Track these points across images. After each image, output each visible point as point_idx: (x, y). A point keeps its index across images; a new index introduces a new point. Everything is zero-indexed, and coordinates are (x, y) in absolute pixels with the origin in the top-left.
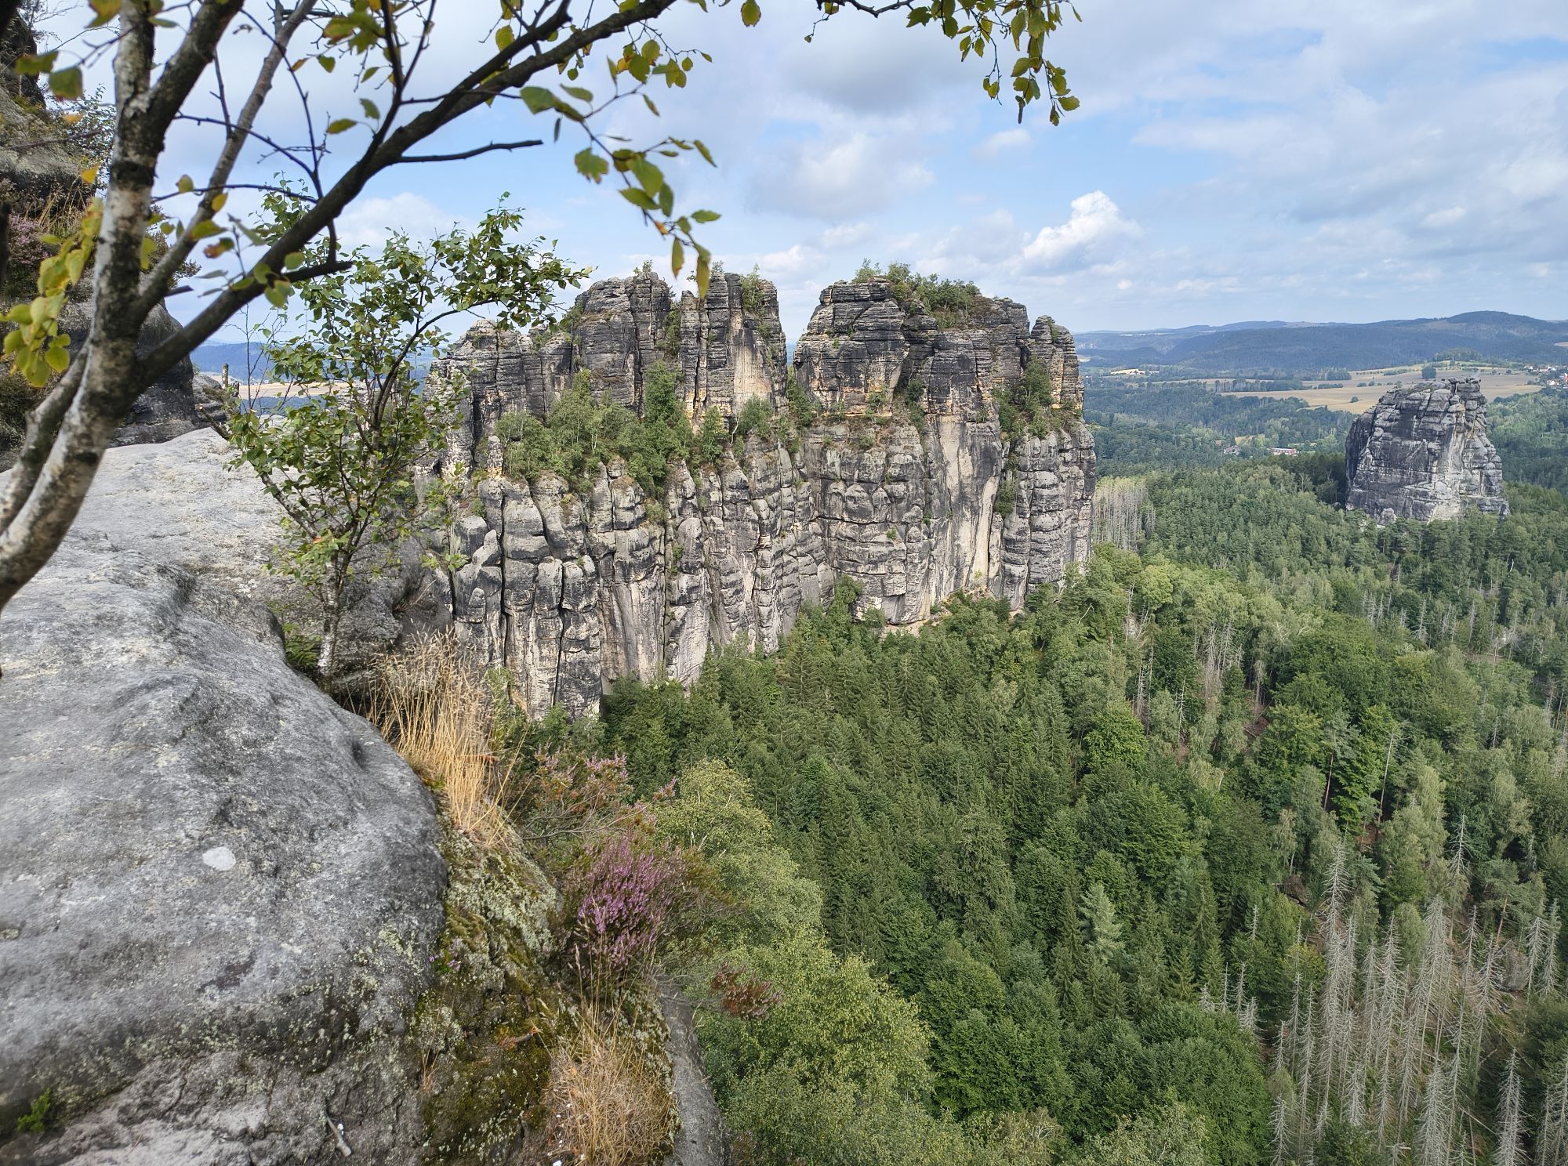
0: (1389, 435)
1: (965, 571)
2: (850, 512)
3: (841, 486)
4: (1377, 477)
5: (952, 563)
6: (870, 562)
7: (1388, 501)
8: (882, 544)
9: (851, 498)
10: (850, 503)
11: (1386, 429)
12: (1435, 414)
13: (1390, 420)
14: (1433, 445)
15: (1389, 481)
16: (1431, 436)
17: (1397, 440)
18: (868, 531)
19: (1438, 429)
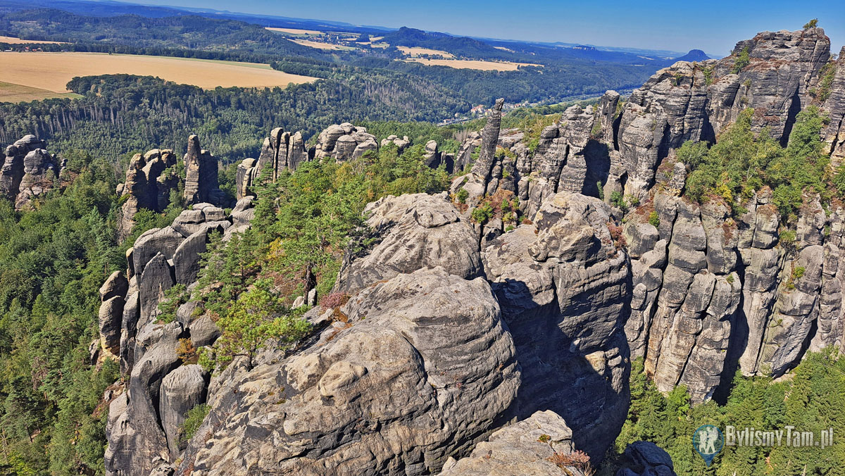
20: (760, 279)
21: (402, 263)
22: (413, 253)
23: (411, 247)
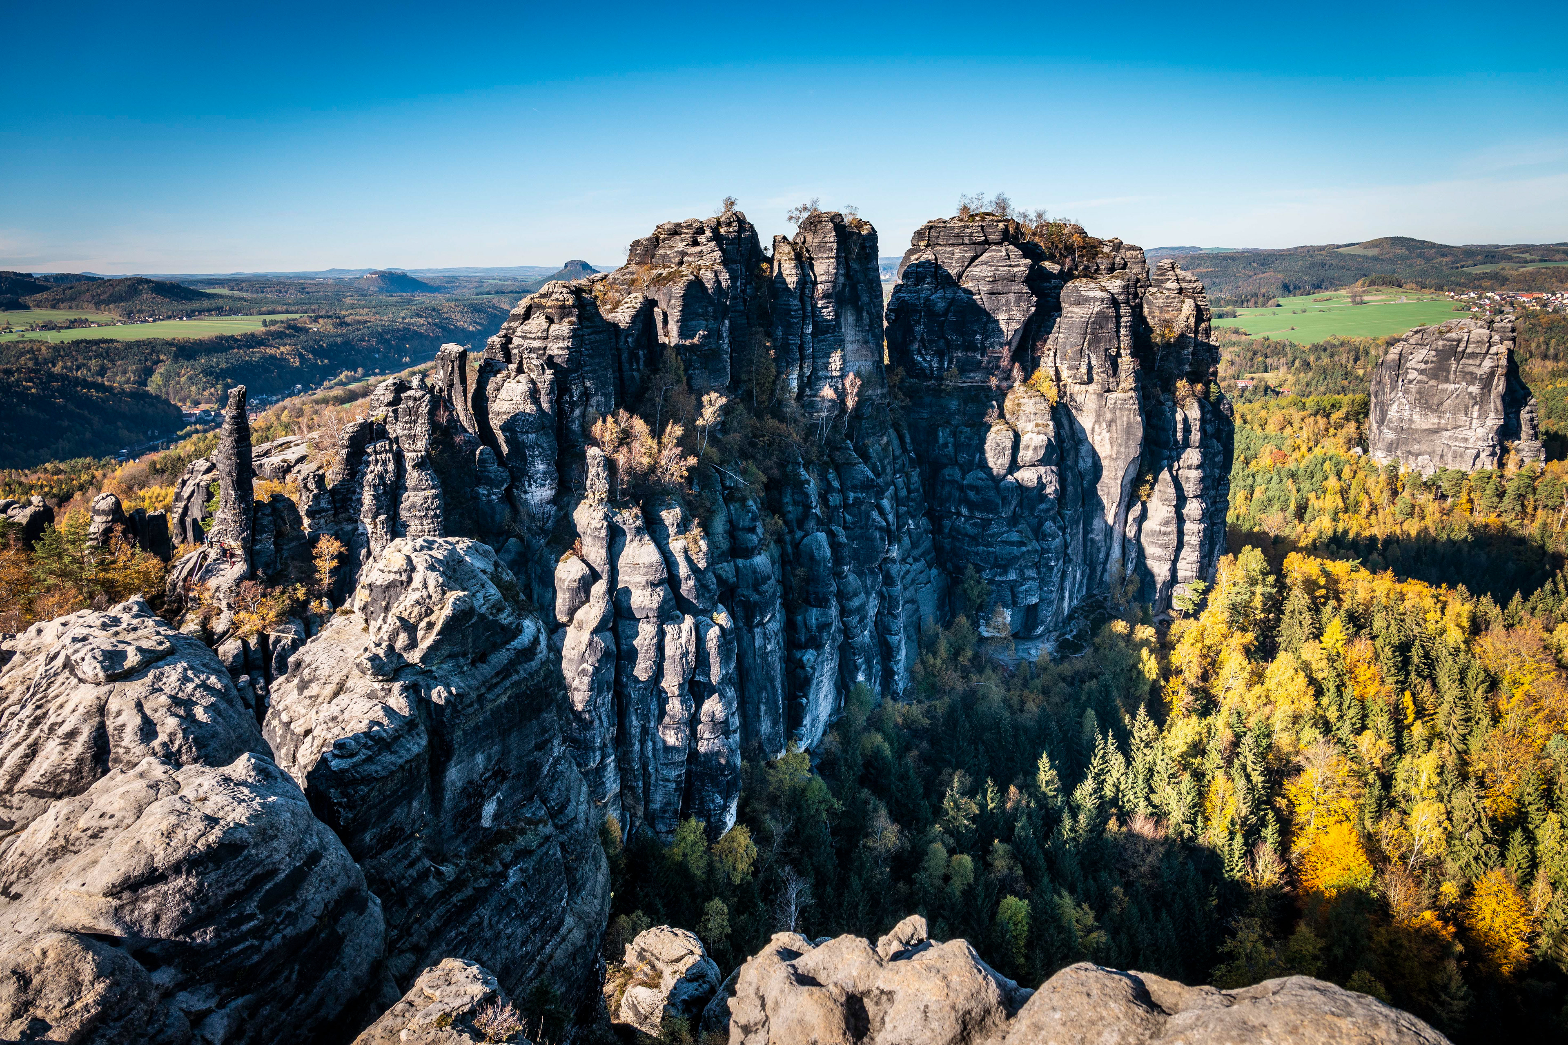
0: (1423, 378)
1: (1099, 569)
2: (972, 506)
3: (957, 474)
4: (1411, 420)
5: (1084, 561)
6: (999, 566)
7: (1424, 447)
8: (1012, 543)
9: (972, 487)
10: (972, 495)
11: (1422, 372)
12: (1473, 355)
13: (1426, 363)
14: (1474, 389)
15: (1425, 426)
16: (1471, 378)
17: (1433, 382)
18: (994, 529)
19: (1479, 372)
20: (756, 604)
21: (54, 778)
22: (78, 747)
23: (72, 735)
